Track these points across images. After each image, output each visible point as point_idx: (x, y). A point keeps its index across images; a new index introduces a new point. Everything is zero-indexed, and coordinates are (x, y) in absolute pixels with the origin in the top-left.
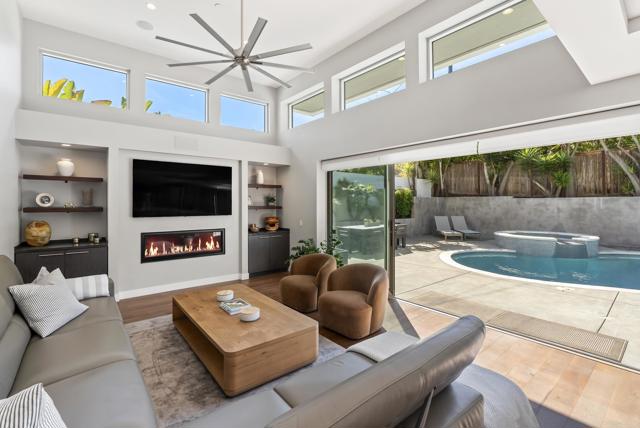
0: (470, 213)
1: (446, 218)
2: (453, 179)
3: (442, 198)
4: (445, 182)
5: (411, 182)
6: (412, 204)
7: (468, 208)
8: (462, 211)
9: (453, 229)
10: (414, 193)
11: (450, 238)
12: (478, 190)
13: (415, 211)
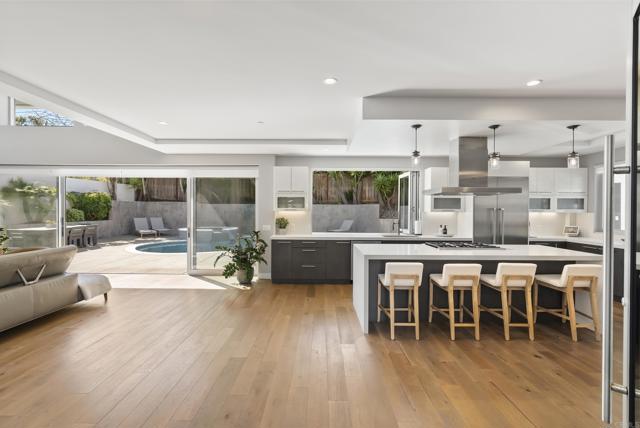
0: (167, 215)
1: (145, 219)
2: (156, 186)
3: (144, 203)
4: (147, 188)
5: (111, 187)
6: (109, 208)
7: (167, 211)
8: (161, 213)
9: (151, 229)
10: (114, 197)
11: (145, 236)
12: (176, 196)
13: (113, 213)
